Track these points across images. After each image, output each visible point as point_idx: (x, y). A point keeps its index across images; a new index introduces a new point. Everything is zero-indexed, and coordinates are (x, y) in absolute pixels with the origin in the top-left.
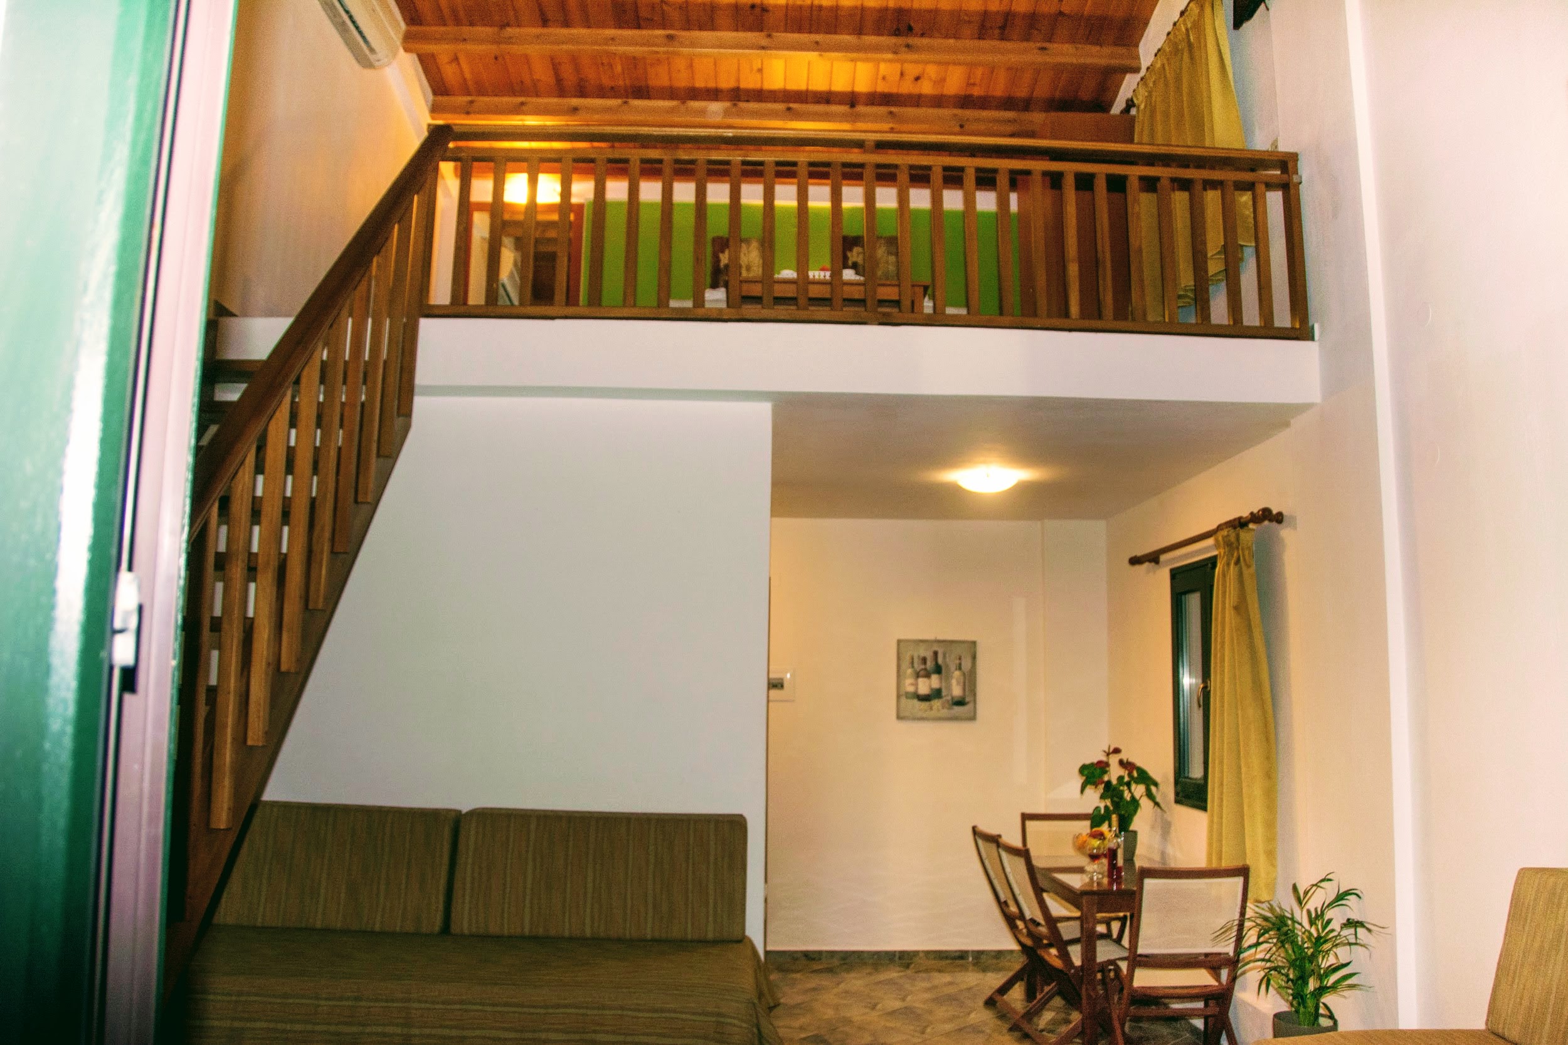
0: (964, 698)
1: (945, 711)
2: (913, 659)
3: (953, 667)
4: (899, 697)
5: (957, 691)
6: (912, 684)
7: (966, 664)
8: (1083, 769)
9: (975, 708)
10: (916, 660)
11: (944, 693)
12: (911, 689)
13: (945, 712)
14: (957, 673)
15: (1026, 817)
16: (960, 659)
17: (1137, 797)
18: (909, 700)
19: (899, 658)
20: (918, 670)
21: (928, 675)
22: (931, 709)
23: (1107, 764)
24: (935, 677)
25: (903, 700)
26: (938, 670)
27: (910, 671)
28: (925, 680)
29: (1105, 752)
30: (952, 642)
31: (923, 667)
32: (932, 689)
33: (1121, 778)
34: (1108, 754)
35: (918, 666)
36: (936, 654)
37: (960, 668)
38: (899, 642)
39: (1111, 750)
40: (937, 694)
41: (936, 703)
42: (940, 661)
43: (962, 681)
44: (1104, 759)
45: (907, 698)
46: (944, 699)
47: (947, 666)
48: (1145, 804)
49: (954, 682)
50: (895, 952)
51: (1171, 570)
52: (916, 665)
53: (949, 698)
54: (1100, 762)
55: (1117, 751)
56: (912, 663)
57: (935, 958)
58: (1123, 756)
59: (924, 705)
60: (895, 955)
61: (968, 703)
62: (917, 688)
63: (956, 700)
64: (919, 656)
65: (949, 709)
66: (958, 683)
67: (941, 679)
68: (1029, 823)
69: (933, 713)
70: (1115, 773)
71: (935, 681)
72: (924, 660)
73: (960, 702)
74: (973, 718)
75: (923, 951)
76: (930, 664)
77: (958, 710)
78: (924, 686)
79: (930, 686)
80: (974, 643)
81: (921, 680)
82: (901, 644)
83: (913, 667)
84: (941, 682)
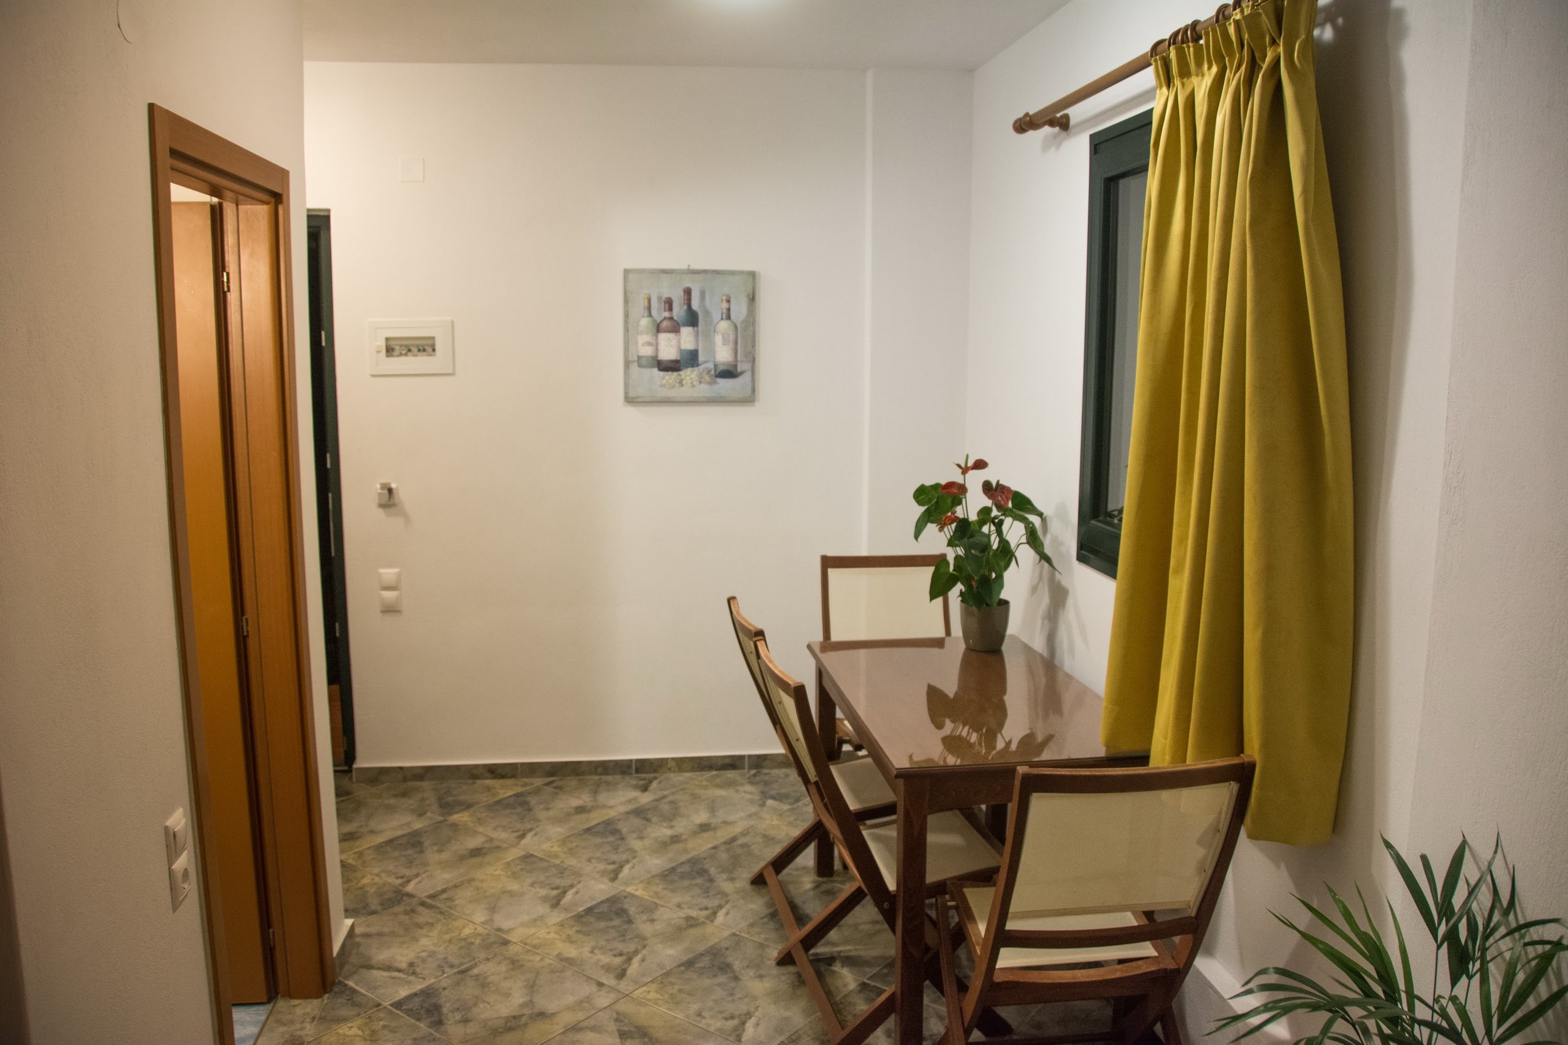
0: (736, 366)
1: (704, 387)
2: (649, 300)
3: (716, 315)
4: (627, 364)
5: (723, 355)
6: (650, 344)
7: (740, 311)
8: (921, 494)
9: (753, 381)
10: (655, 304)
11: (701, 358)
12: (647, 351)
13: (704, 390)
14: (724, 325)
15: (829, 563)
16: (728, 301)
17: (1013, 545)
18: (644, 370)
19: (626, 301)
20: (659, 321)
21: (675, 329)
22: (681, 383)
23: (963, 489)
24: (686, 332)
25: (634, 368)
26: (692, 319)
27: (645, 322)
28: (671, 336)
29: (959, 466)
30: (717, 272)
31: (667, 314)
32: (681, 351)
33: (985, 512)
34: (965, 471)
35: (659, 314)
36: (688, 292)
37: (729, 317)
38: (627, 272)
39: (970, 464)
40: (691, 359)
41: (689, 374)
42: (695, 305)
43: (732, 337)
44: (958, 478)
45: (640, 366)
46: (701, 367)
47: (707, 313)
48: (1025, 554)
49: (718, 339)
50: (631, 761)
51: (1092, 137)
52: (654, 313)
53: (710, 365)
54: (951, 485)
55: (980, 465)
56: (649, 308)
57: (693, 770)
58: (991, 475)
59: (671, 377)
60: (630, 767)
61: (742, 373)
62: (657, 350)
63: (721, 368)
64: (660, 298)
65: (710, 383)
66: (725, 342)
67: (697, 335)
68: (831, 572)
69: (686, 392)
70: (974, 503)
71: (687, 338)
72: (669, 304)
73: (729, 373)
74: (749, 399)
75: (673, 759)
76: (679, 311)
77: (723, 383)
78: (668, 349)
79: (679, 346)
80: (753, 275)
81: (663, 336)
82: (631, 276)
83: (650, 315)
84: (697, 340)
